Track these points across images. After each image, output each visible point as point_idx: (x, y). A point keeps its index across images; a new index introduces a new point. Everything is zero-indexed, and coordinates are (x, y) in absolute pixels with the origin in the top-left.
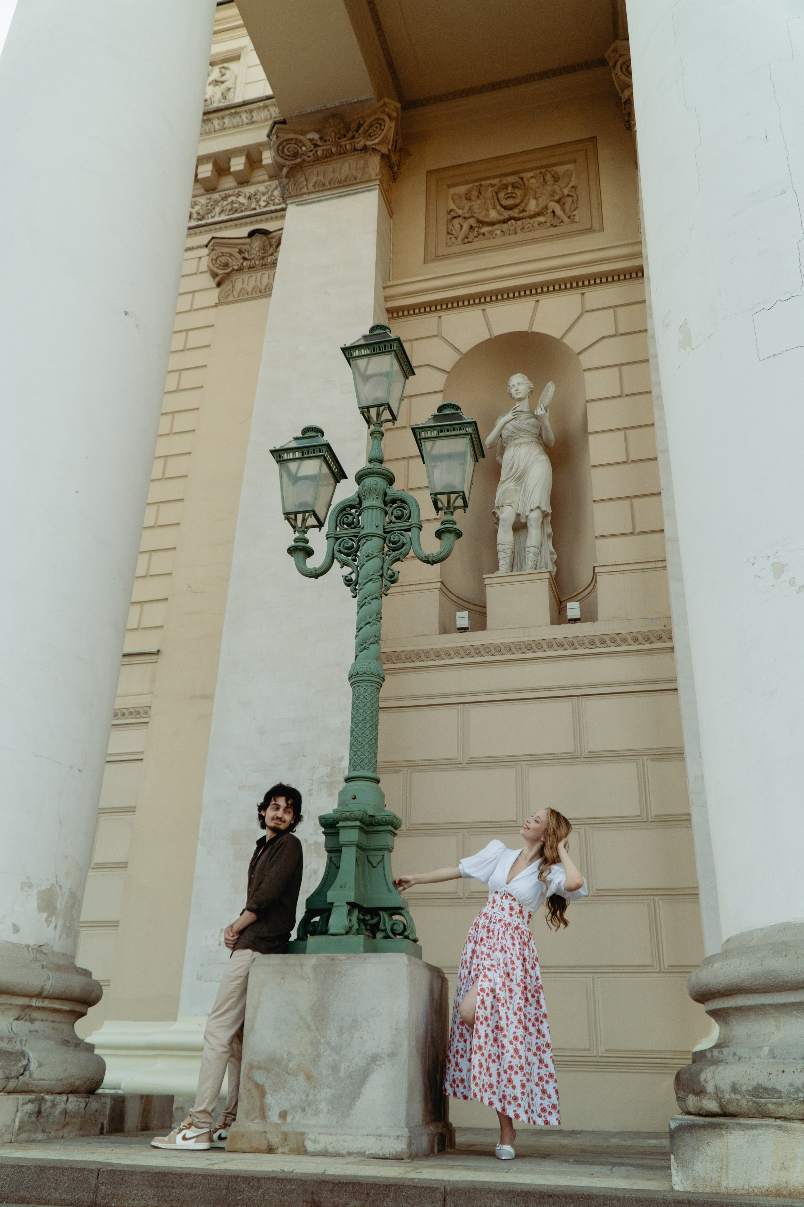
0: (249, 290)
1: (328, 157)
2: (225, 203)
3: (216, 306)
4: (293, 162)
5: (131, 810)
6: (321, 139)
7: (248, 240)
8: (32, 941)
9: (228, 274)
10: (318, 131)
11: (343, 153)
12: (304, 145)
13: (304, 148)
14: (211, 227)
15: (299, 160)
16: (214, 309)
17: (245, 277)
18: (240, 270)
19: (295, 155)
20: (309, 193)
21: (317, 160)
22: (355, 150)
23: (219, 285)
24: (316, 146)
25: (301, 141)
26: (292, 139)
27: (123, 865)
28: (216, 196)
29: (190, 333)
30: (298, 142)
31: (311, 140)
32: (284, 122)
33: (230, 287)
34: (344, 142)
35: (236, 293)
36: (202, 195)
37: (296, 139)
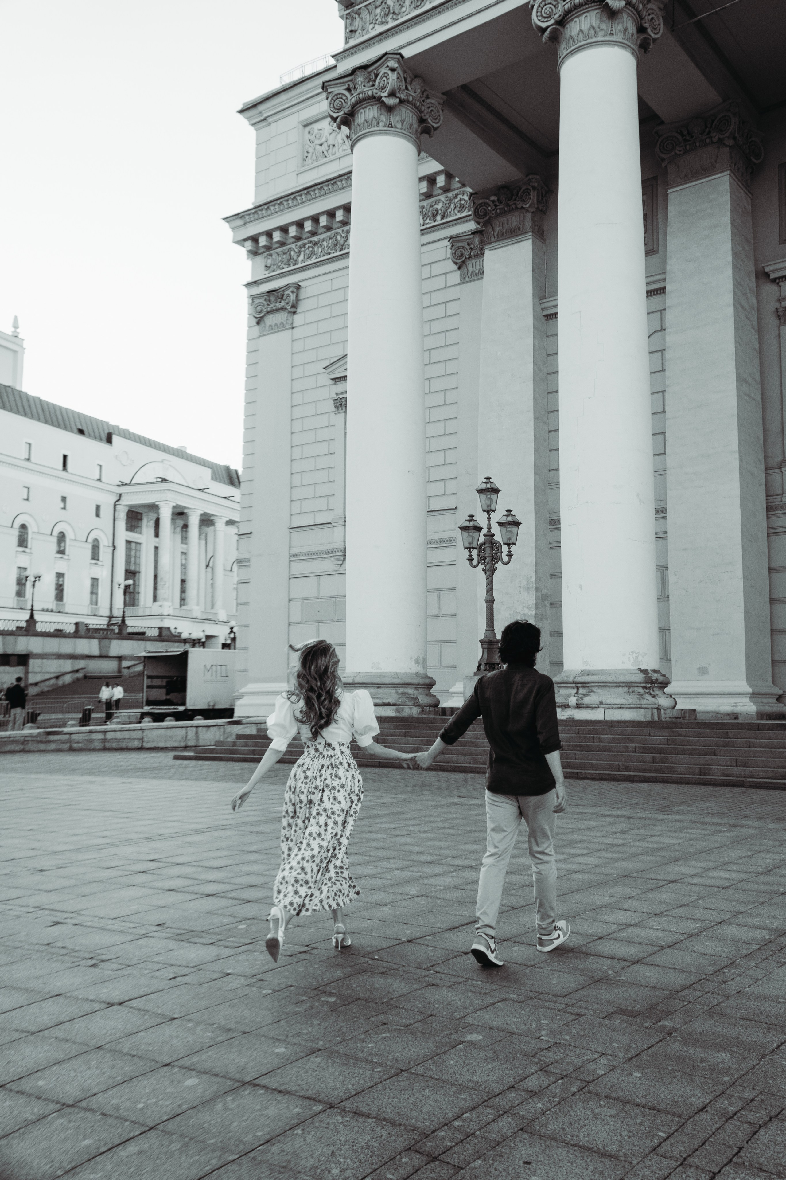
0: (477, 272)
1: (503, 213)
2: (456, 200)
3: (459, 284)
4: (485, 219)
5: (454, 589)
6: (498, 200)
7: (472, 236)
8: (415, 672)
9: (463, 262)
10: (495, 195)
11: (511, 211)
12: (490, 206)
13: (489, 208)
14: (450, 224)
15: (488, 217)
16: (459, 287)
17: (474, 261)
18: (470, 257)
19: (485, 214)
20: (495, 242)
21: (497, 216)
22: (517, 208)
23: (459, 268)
24: (496, 206)
25: (487, 204)
26: (482, 203)
27: (454, 615)
28: (450, 194)
29: (448, 304)
30: (486, 204)
31: (493, 201)
32: (476, 193)
33: (466, 270)
34: (511, 203)
35: (469, 275)
36: (442, 194)
37: (485, 203)
